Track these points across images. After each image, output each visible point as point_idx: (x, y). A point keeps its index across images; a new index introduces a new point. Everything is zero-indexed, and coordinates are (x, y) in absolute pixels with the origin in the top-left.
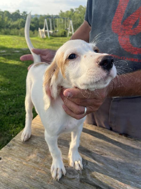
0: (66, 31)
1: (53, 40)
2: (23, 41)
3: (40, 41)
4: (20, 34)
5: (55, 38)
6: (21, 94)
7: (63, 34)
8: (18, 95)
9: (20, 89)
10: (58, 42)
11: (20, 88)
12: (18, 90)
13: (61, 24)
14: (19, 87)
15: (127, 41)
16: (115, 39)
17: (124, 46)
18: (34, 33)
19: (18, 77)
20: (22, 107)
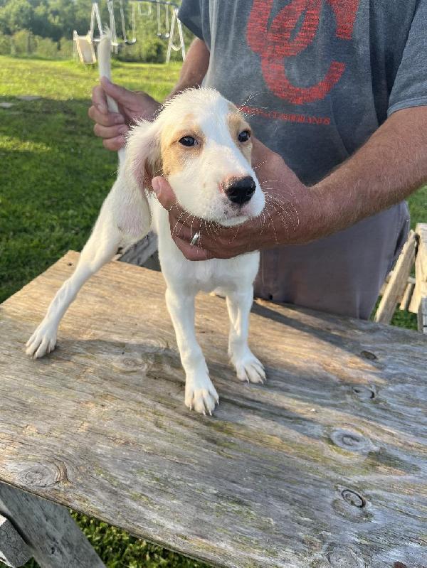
0: (161, 42)
1: (120, 70)
2: (23, 72)
3: (78, 71)
4: (13, 51)
5: (127, 65)
6: (20, 231)
7: (154, 53)
8: (11, 233)
9: (18, 217)
10: (135, 77)
11: (17, 214)
12: (11, 218)
13: (145, 19)
14: (15, 211)
15: (280, 72)
16: (254, 67)
17: (273, 84)
18: (59, 48)
19: (10, 184)
20: (24, 265)
